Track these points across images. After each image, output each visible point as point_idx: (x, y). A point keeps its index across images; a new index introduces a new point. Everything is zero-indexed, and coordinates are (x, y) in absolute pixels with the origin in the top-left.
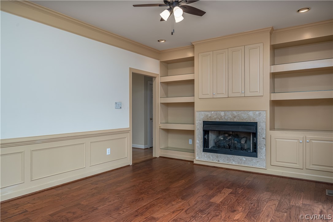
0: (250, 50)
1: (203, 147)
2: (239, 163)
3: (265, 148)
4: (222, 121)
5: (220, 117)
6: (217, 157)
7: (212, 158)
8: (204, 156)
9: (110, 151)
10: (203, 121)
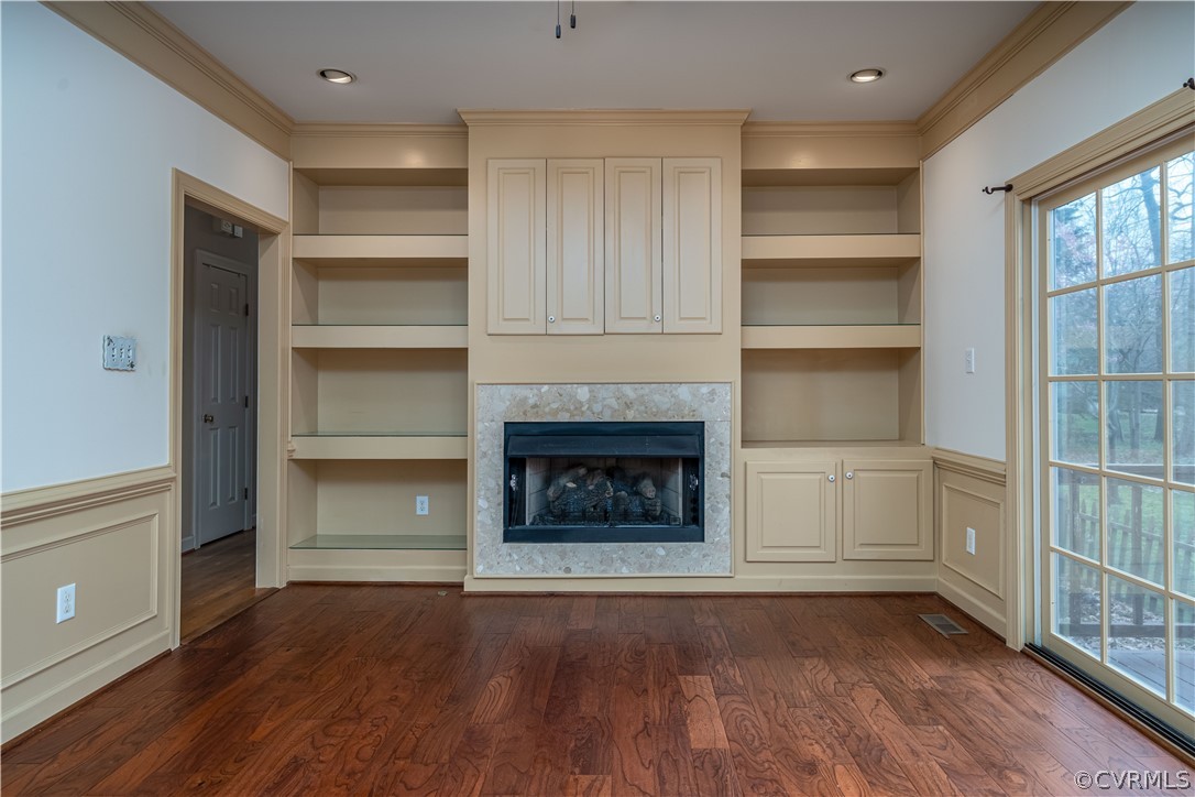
0: (679, 177)
1: (504, 523)
2: (641, 567)
3: (728, 508)
4: (582, 420)
5: (572, 408)
6: (563, 556)
7: (541, 561)
8: (508, 559)
9: (72, 603)
10: (505, 423)
